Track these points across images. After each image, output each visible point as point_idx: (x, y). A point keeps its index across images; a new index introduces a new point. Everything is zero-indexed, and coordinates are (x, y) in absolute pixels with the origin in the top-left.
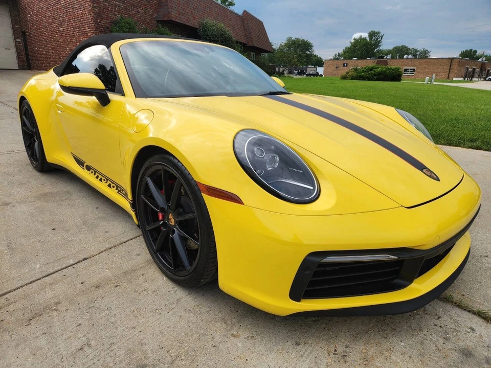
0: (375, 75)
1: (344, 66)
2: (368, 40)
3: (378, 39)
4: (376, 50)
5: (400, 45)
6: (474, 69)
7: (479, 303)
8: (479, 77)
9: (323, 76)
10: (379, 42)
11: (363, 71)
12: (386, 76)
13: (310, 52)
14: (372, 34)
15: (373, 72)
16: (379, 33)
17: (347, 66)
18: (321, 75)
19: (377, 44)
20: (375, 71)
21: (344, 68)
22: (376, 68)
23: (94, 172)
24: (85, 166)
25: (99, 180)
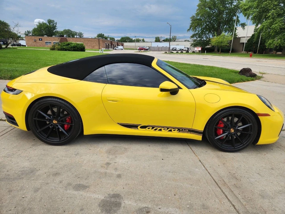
0: (72, 48)
1: (40, 40)
2: (48, 24)
3: (54, 24)
4: (54, 31)
5: (67, 29)
6: (108, 44)
8: (111, 47)
9: (26, 46)
10: (55, 26)
12: (78, 48)
13: (8, 29)
14: (50, 21)
16: (53, 21)
17: (42, 40)
18: (25, 46)
19: (54, 28)
20: (71, 46)
21: (40, 41)
23: (151, 128)
24: (139, 127)
25: (158, 130)
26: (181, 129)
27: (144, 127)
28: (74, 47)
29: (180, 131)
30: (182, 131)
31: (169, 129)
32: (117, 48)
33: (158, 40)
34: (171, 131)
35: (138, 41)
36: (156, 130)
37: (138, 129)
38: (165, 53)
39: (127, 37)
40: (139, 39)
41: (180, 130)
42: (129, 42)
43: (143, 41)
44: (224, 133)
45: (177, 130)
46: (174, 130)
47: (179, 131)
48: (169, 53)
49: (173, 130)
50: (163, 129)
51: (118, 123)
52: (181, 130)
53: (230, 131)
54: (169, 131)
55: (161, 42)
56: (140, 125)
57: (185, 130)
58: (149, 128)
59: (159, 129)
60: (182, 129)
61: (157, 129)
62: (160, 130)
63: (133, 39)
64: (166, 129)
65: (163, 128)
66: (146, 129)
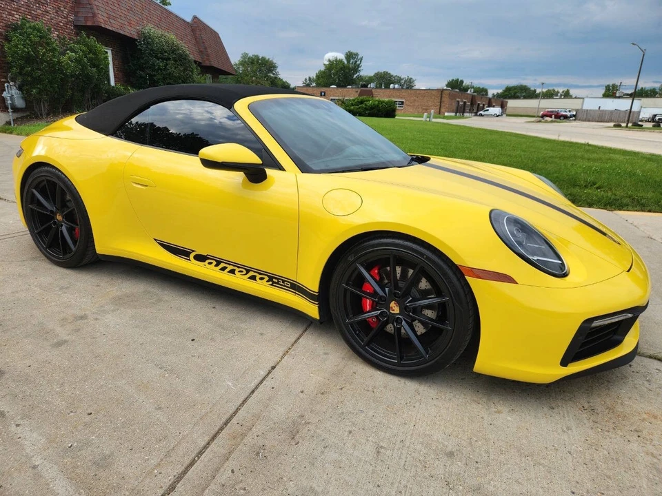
0: (366, 109)
1: (321, 95)
2: (346, 62)
3: (356, 62)
4: (355, 76)
5: (382, 71)
6: (465, 103)
7: (648, 349)
8: (471, 111)
10: (359, 66)
11: (352, 105)
12: (379, 110)
13: (273, 74)
14: (350, 56)
15: (363, 105)
16: (357, 55)
17: (324, 95)
19: (356, 68)
20: (366, 105)
22: (367, 101)
23: (216, 263)
24: (192, 256)
25: (229, 272)
26: (276, 278)
27: (201, 258)
28: (372, 108)
29: (273, 282)
30: (277, 283)
32: (486, 113)
33: (611, 92)
34: (253, 278)
35: (550, 95)
36: (223, 269)
37: (189, 260)
38: (615, 126)
39: (521, 86)
40: (554, 90)
41: (274, 280)
42: (525, 98)
43: (567, 95)
44: (373, 308)
45: (267, 278)
46: (261, 279)
47: (271, 283)
48: (627, 126)
49: (258, 276)
50: (237, 269)
51: (155, 240)
52: (276, 281)
53: (388, 308)
54: (250, 278)
55: (619, 97)
56: (195, 251)
57: (284, 281)
58: (210, 263)
59: (230, 268)
60: (278, 279)
61: (225, 268)
62: (232, 272)
63: (538, 91)
64: (245, 272)
65: (239, 268)
66: (204, 263)
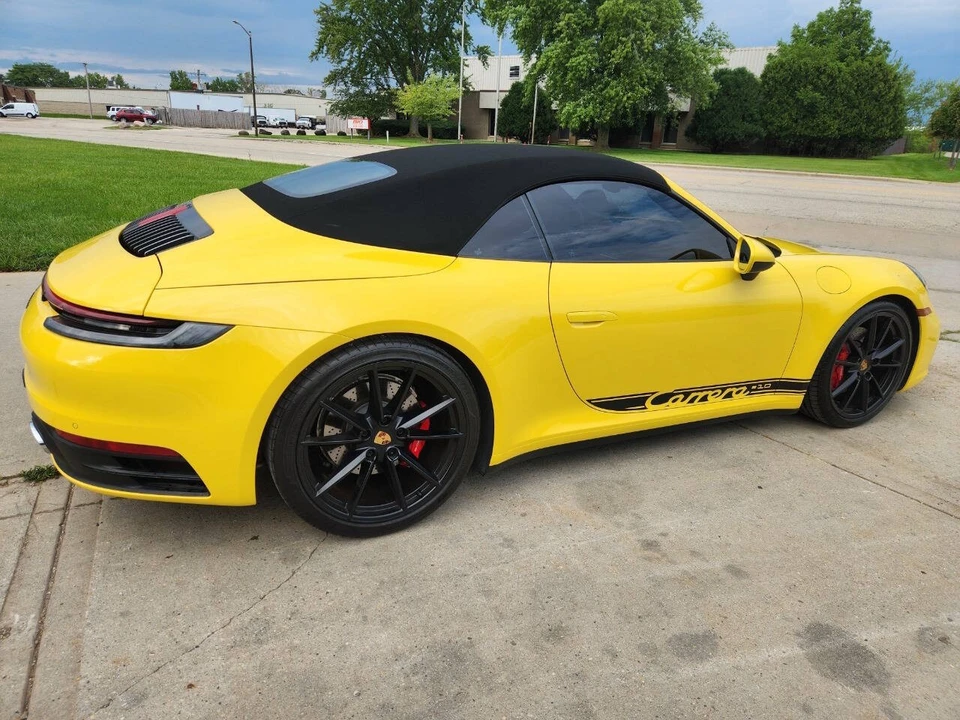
23: (682, 396)
24: (648, 403)
25: (700, 401)
27: (662, 399)
31: (726, 391)
32: (9, 111)
33: (181, 83)
34: (729, 395)
35: (98, 83)
36: (692, 401)
37: (645, 408)
38: (241, 134)
39: (42, 65)
40: (98, 76)
42: (54, 85)
43: (121, 84)
45: (745, 389)
46: (738, 393)
47: (748, 392)
48: (257, 135)
49: (735, 390)
50: (710, 393)
51: (589, 401)
54: (725, 397)
55: (202, 92)
56: (653, 393)
57: (763, 384)
58: (674, 401)
59: (701, 395)
60: (757, 385)
61: (696, 397)
62: (705, 399)
63: (73, 75)
64: (720, 391)
65: (713, 390)
66: (667, 404)
